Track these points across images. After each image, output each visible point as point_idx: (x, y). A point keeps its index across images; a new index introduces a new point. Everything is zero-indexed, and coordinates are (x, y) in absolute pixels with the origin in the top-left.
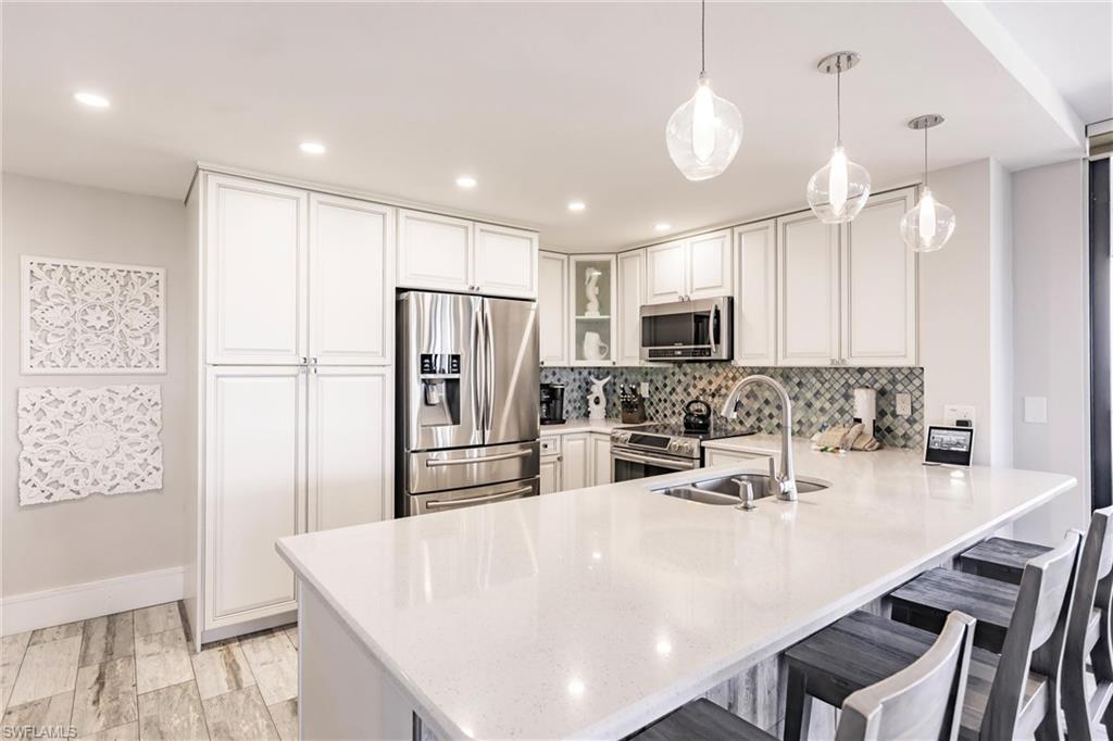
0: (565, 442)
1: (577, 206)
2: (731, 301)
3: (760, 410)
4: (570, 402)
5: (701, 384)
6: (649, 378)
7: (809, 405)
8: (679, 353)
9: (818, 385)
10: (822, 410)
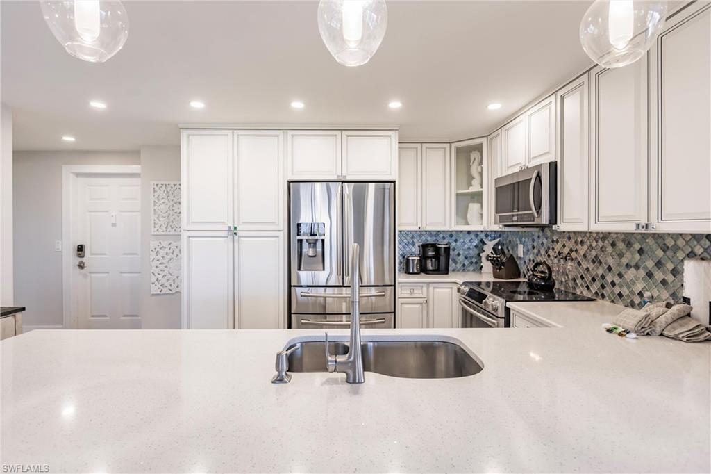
0: (431, 289)
1: (395, 105)
2: (553, 166)
3: (603, 277)
4: (466, 258)
6: (524, 240)
7: (650, 275)
8: (516, 218)
9: (660, 253)
10: (664, 282)
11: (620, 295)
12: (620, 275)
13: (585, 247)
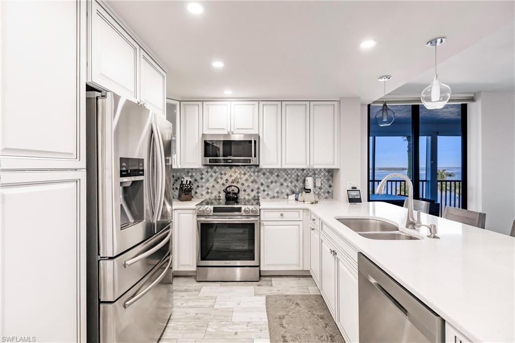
2: (259, 137)
8: (230, 161)
9: (286, 176)
11: (268, 195)
12: (268, 186)
13: (246, 176)
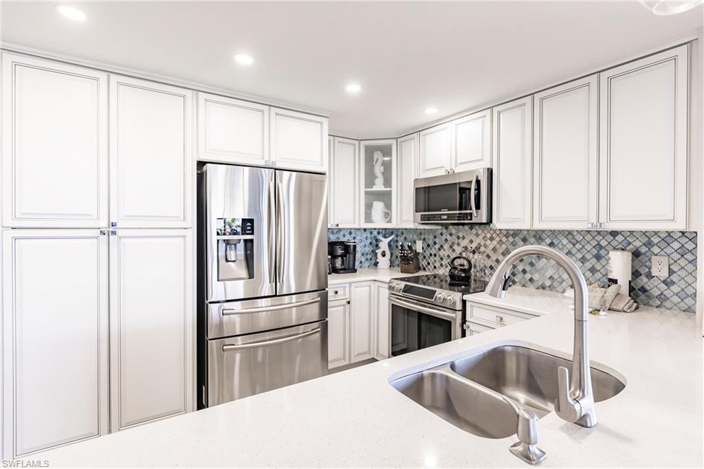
0: (353, 288)
1: (353, 88)
2: (490, 172)
4: (363, 255)
5: (464, 243)
6: (423, 237)
8: (445, 217)
9: (570, 246)
12: (532, 264)
13: (495, 242)
